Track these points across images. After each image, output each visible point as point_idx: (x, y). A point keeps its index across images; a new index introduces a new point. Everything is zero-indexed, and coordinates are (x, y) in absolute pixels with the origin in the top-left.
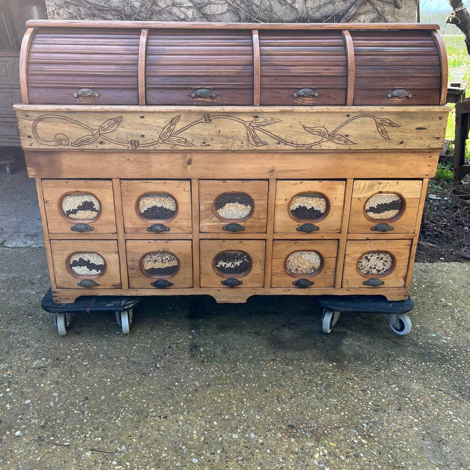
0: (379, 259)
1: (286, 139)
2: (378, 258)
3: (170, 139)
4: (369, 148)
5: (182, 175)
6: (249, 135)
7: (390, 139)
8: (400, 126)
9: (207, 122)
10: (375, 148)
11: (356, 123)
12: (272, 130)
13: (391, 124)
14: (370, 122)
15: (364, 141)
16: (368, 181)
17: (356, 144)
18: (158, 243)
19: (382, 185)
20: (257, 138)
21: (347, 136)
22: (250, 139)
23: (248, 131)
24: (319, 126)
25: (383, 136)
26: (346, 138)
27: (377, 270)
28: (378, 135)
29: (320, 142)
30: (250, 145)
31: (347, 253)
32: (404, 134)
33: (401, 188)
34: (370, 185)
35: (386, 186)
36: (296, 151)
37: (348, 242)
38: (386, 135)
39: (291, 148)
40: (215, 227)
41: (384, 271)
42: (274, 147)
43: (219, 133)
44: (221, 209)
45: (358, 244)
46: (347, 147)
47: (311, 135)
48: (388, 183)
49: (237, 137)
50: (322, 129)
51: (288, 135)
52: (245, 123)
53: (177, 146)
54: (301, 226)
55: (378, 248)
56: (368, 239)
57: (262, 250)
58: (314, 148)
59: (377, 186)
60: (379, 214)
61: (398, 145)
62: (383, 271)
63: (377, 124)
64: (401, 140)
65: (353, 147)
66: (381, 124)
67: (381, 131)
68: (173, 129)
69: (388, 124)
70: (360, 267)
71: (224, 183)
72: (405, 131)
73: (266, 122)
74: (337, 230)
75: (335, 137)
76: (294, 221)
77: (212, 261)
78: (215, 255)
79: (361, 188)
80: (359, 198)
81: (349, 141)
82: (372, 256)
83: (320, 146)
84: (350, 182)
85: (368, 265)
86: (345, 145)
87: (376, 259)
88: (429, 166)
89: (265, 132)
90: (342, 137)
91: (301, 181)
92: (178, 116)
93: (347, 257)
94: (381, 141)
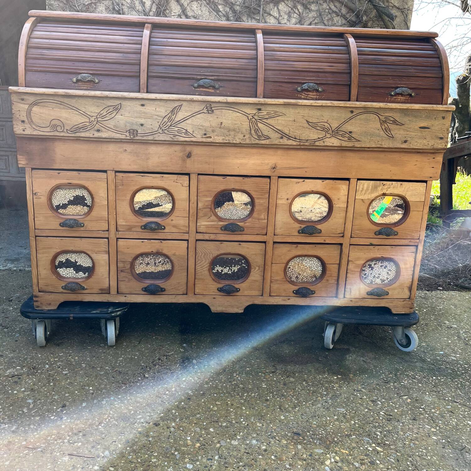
0: (383, 267)
1: (289, 133)
2: (381, 266)
3: (170, 129)
4: (373, 146)
5: (181, 169)
6: (252, 127)
7: (393, 138)
8: (403, 125)
9: (209, 113)
10: (379, 146)
11: (360, 119)
12: (275, 124)
13: (395, 122)
14: (374, 119)
15: (368, 139)
16: (372, 182)
17: (359, 141)
18: (152, 243)
19: (386, 187)
20: (259, 131)
21: (351, 132)
22: (253, 132)
23: (251, 124)
24: (323, 121)
25: (387, 134)
26: (350, 134)
27: (381, 280)
28: (382, 133)
29: (324, 138)
30: (252, 138)
31: (350, 259)
32: (408, 133)
33: (405, 190)
34: (373, 186)
35: (390, 188)
36: (299, 147)
37: (352, 246)
38: (389, 133)
39: (295, 143)
40: (213, 226)
41: (389, 281)
42: (276, 142)
43: (221, 125)
44: (220, 208)
45: (362, 250)
46: (350, 144)
47: (314, 131)
48: (392, 184)
49: (239, 129)
50: (326, 124)
51: (291, 130)
52: (247, 115)
53: (177, 137)
54: (302, 228)
55: (383, 255)
56: (371, 245)
57: (261, 254)
58: (317, 143)
59: (381, 188)
60: (383, 218)
61: (402, 143)
62: (387, 281)
63: (381, 121)
64: (405, 139)
65: (357, 145)
66: (385, 122)
67: (385, 129)
68: (173, 119)
69: (391, 122)
70: (363, 275)
71: (224, 180)
72: (409, 130)
73: (269, 115)
74: (339, 233)
75: (339, 133)
76: (296, 223)
77: (208, 265)
78: (212, 258)
79: (365, 188)
80: (362, 200)
81: (352, 138)
82: (376, 264)
83: (324, 142)
84: (353, 181)
85: (371, 274)
86: (349, 142)
87: (380, 267)
88: (433, 167)
89: (268, 125)
90: (346, 134)
91: (303, 180)
92: (180, 106)
93: (350, 263)
94: (384, 139)
